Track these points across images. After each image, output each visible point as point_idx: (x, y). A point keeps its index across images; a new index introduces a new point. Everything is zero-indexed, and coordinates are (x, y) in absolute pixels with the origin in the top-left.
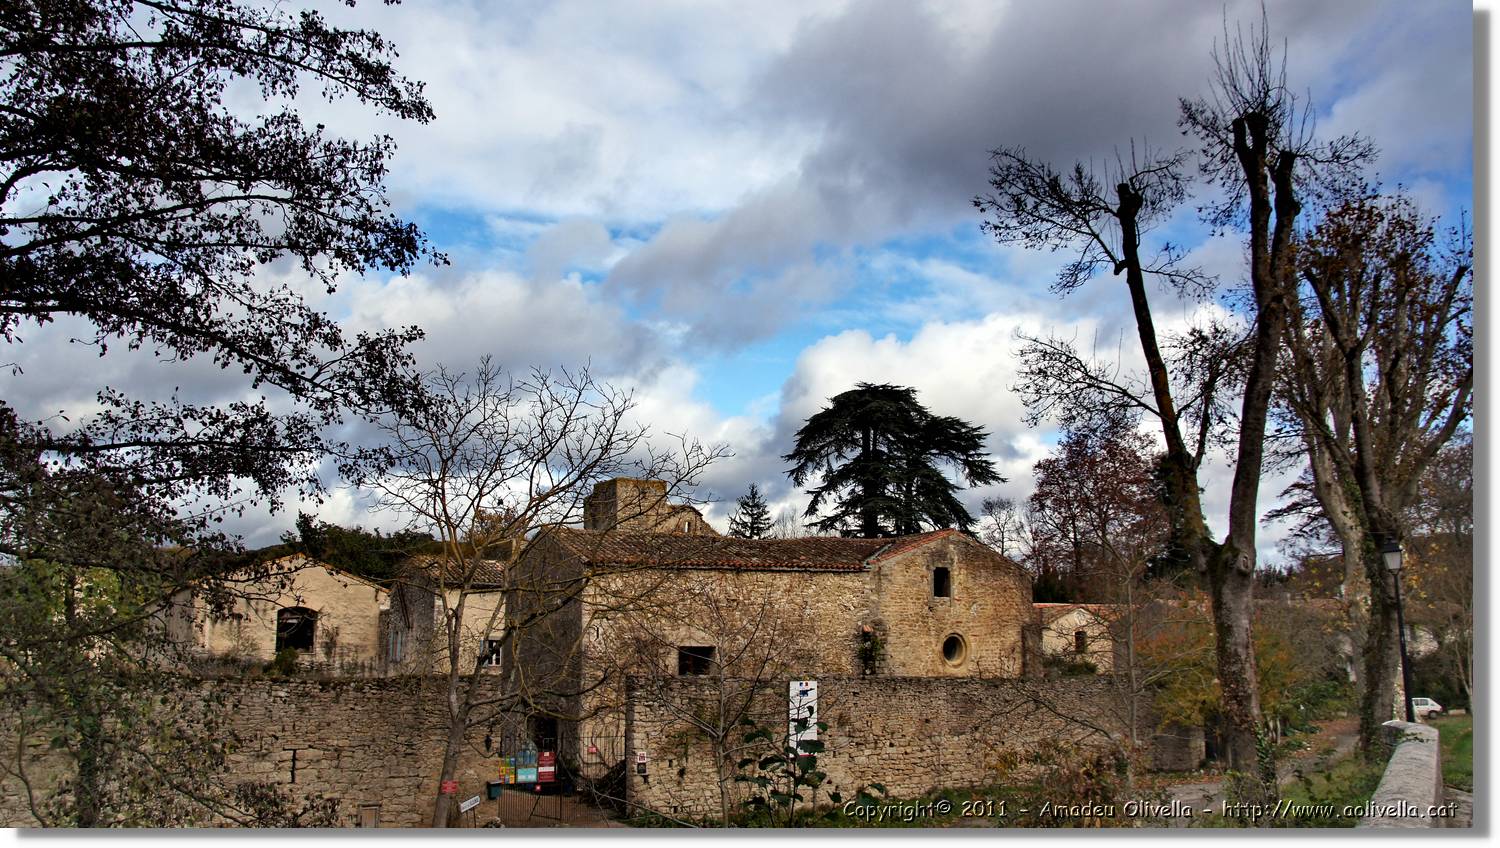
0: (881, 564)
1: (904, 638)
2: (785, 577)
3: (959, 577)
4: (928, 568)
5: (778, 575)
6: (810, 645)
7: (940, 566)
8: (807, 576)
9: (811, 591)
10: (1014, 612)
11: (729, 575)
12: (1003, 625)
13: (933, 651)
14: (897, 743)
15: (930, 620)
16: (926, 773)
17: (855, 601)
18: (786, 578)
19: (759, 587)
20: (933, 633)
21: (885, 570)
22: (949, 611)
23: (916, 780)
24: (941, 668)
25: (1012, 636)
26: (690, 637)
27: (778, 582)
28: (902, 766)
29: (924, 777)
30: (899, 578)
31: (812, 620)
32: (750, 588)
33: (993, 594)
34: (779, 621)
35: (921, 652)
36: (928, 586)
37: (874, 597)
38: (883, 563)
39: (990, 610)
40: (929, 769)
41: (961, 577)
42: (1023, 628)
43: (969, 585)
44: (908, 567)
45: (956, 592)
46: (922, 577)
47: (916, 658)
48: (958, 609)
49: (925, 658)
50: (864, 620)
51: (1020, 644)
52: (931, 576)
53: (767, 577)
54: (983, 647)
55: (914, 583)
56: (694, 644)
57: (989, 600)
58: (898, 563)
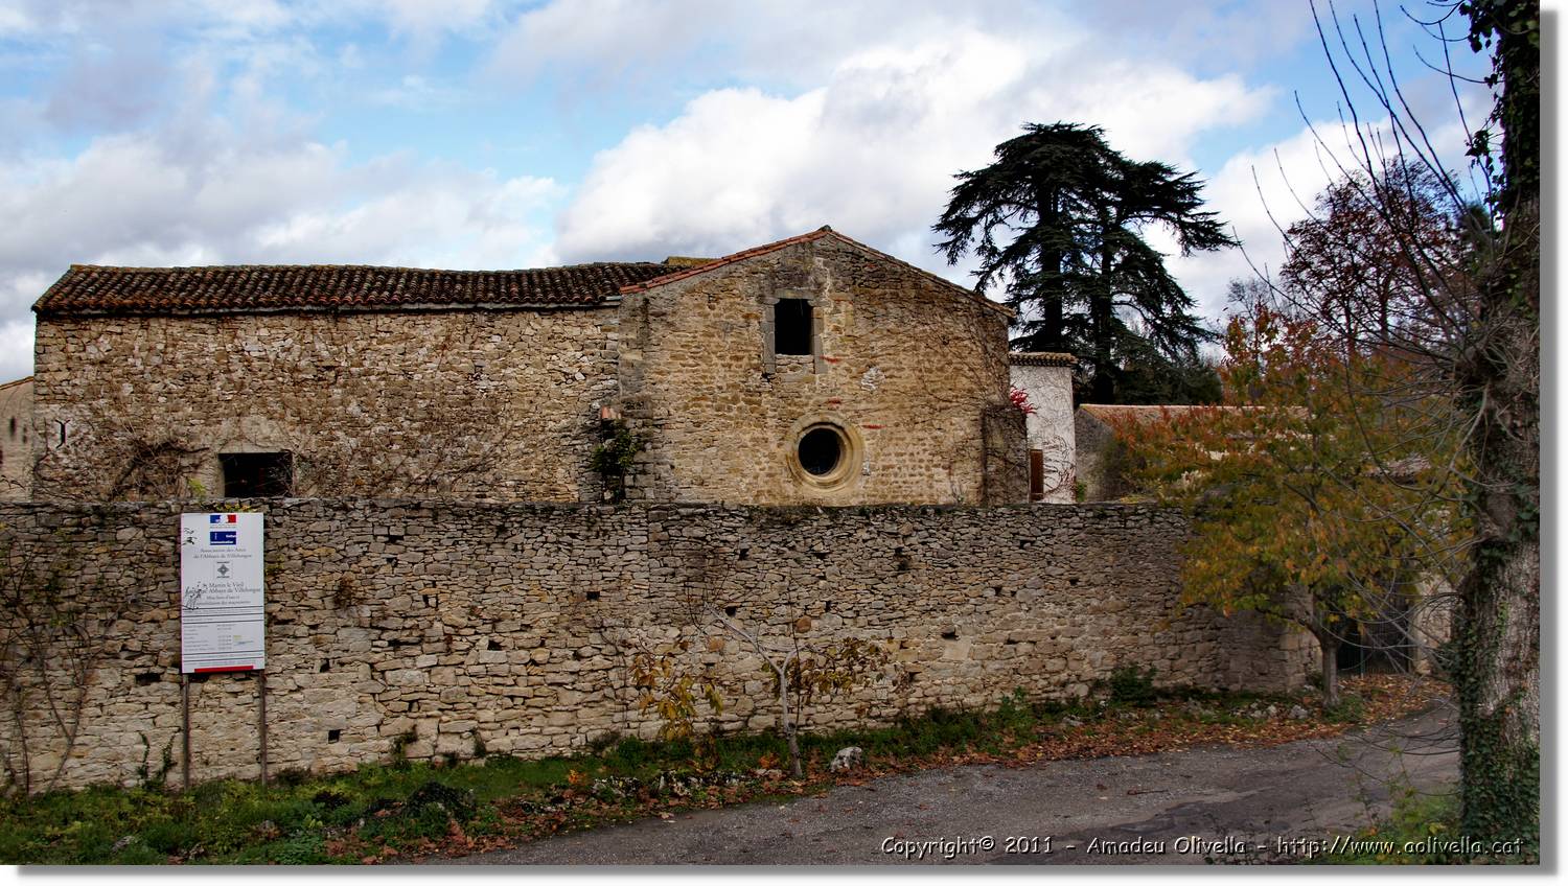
0: (648, 294)
1: (701, 432)
2: (436, 321)
3: (833, 320)
4: (761, 299)
5: (420, 319)
6: (487, 446)
7: (789, 295)
8: (482, 319)
9: (489, 347)
10: (964, 383)
11: (319, 323)
12: (938, 407)
13: (772, 456)
14: (508, 642)
15: (765, 397)
16: (588, 705)
17: (587, 362)
18: (438, 325)
19: (382, 341)
20: (771, 422)
21: (658, 305)
22: (811, 381)
23: (563, 718)
24: (790, 489)
25: (960, 427)
26: (241, 437)
27: (420, 331)
28: (521, 690)
29: (583, 712)
30: (694, 321)
31: (494, 400)
32: (362, 344)
33: (915, 348)
34: (422, 404)
35: (743, 459)
36: (760, 333)
37: (634, 356)
38: (653, 292)
39: (907, 380)
40: (596, 696)
41: (841, 317)
42: (985, 414)
43: (857, 333)
44: (713, 299)
45: (827, 345)
46: (747, 317)
47: (732, 470)
48: (834, 377)
49: (751, 468)
50: (606, 397)
51: (978, 443)
52: (767, 315)
53: (398, 324)
54: (891, 449)
55: (728, 329)
56: (248, 449)
57: (907, 360)
58: (691, 291)
